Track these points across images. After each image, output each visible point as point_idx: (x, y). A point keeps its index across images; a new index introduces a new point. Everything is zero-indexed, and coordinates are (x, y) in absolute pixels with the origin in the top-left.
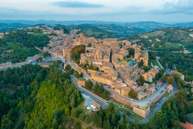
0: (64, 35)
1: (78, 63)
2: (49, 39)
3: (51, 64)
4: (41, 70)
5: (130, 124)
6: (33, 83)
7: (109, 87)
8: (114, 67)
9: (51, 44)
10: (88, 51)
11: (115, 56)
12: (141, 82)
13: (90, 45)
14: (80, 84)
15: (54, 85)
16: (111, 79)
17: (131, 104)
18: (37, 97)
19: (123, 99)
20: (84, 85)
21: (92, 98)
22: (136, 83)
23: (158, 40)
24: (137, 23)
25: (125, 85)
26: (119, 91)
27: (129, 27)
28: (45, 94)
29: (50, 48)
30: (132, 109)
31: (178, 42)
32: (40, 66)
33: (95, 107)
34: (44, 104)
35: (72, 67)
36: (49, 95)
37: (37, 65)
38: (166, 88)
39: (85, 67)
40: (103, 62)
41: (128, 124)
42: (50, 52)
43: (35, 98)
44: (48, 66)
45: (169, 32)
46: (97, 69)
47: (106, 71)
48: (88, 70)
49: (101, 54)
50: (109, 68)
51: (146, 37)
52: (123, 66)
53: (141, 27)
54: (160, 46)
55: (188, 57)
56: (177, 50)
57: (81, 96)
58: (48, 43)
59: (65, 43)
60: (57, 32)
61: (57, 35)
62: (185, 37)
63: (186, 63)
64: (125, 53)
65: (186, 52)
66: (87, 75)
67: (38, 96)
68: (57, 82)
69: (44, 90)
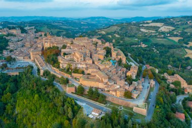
0: (23, 35)
1: (58, 67)
2: (7, 41)
3: (21, 70)
4: (11, 79)
5: (139, 124)
6: (5, 96)
7: (102, 90)
8: (99, 69)
9: (11, 46)
10: (65, 54)
11: (95, 57)
12: (130, 81)
13: (64, 47)
14: (68, 90)
15: (36, 96)
16: (102, 82)
17: (129, 104)
18: (16, 112)
19: (120, 101)
20: (74, 92)
21: (88, 104)
22: (127, 83)
23: (117, 36)
24: (88, 18)
25: (118, 87)
26: (114, 93)
27: (82, 23)
28: (27, 107)
29: (11, 51)
30: (132, 109)
31: (134, 36)
32: (7, 74)
33: (97, 114)
34: (29, 119)
35: (52, 73)
36: (33, 108)
37: (4, 74)
38: (149, 83)
39: (68, 71)
40: (86, 65)
41: (137, 125)
42: (13, 56)
43: (14, 114)
44: (18, 74)
45: (123, 27)
46: (83, 73)
47: (93, 74)
48: (73, 74)
49: (82, 56)
50: (95, 70)
51: (104, 33)
52: (108, 67)
53: (93, 22)
54: (121, 42)
55: (146, 50)
56: (136, 44)
57: (76, 104)
58: (7, 45)
59: (28, 44)
60: (14, 32)
61: (15, 36)
62: (137, 32)
63: (145, 56)
64: (104, 52)
65: (143, 46)
66: (73, 80)
67: (18, 110)
68: (39, 92)
69: (24, 103)
